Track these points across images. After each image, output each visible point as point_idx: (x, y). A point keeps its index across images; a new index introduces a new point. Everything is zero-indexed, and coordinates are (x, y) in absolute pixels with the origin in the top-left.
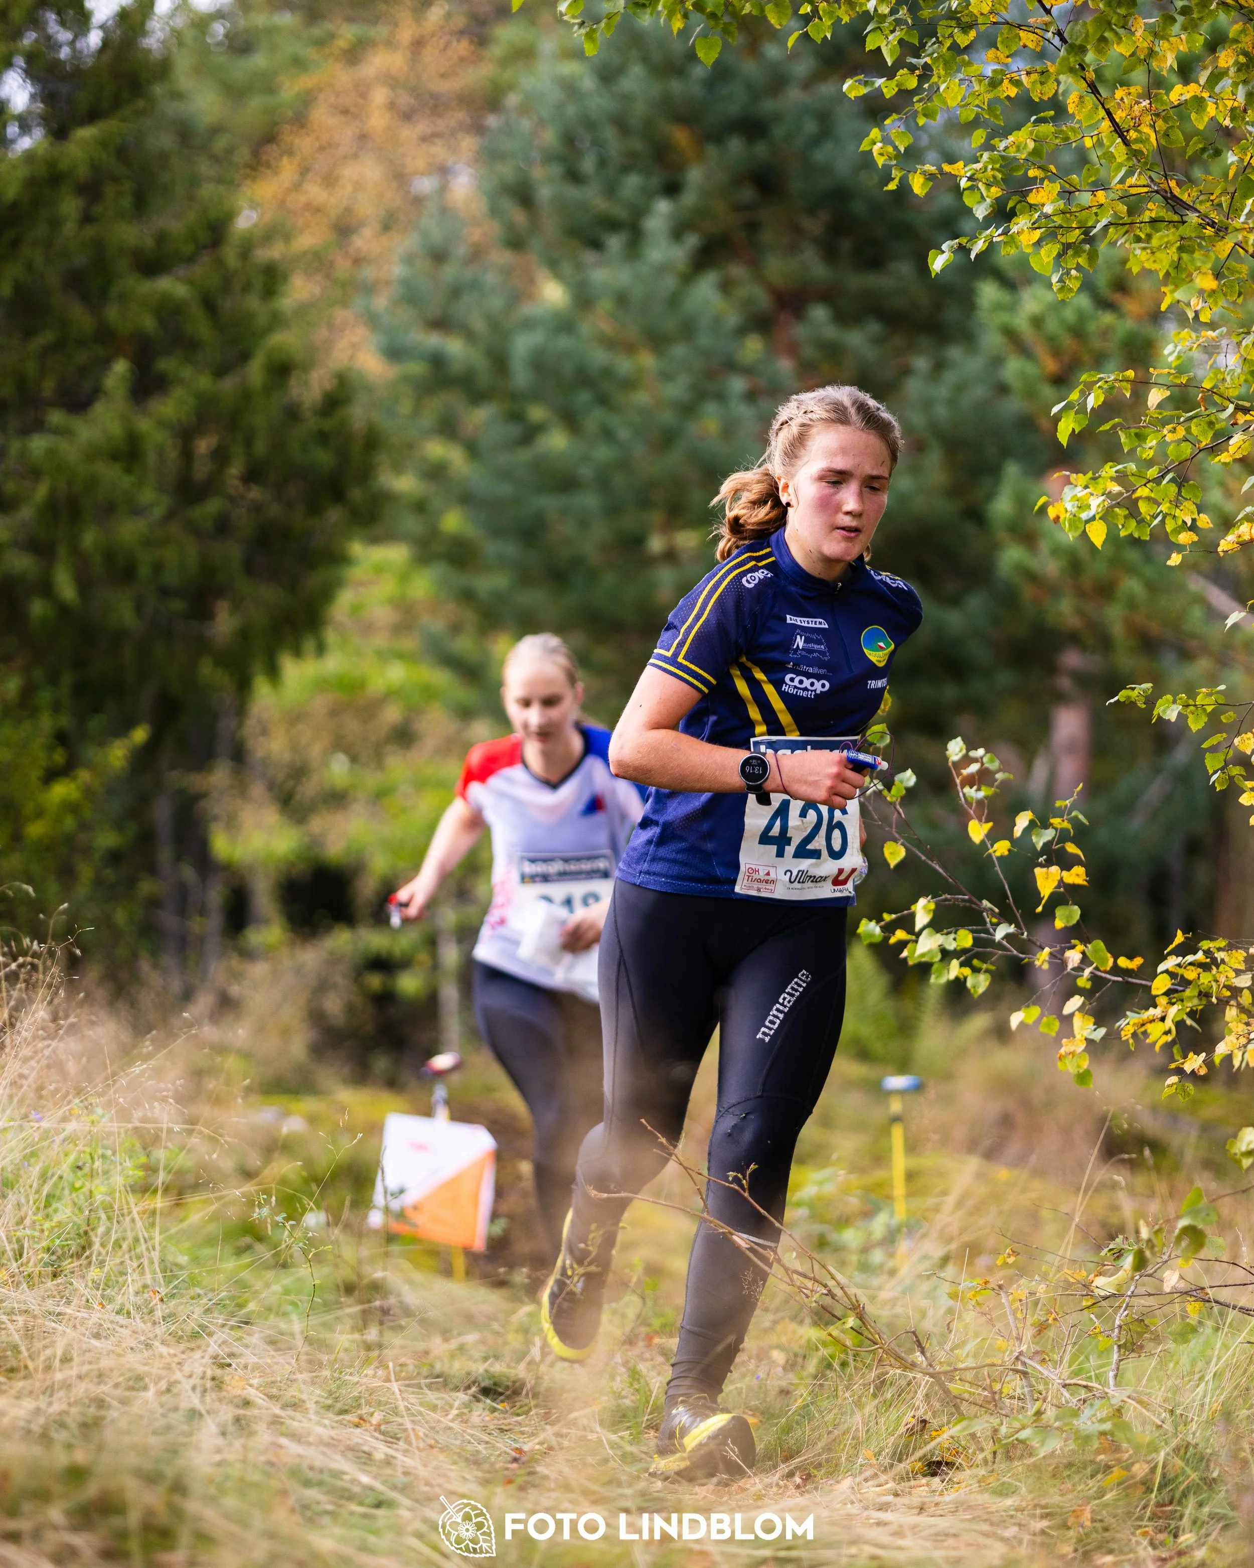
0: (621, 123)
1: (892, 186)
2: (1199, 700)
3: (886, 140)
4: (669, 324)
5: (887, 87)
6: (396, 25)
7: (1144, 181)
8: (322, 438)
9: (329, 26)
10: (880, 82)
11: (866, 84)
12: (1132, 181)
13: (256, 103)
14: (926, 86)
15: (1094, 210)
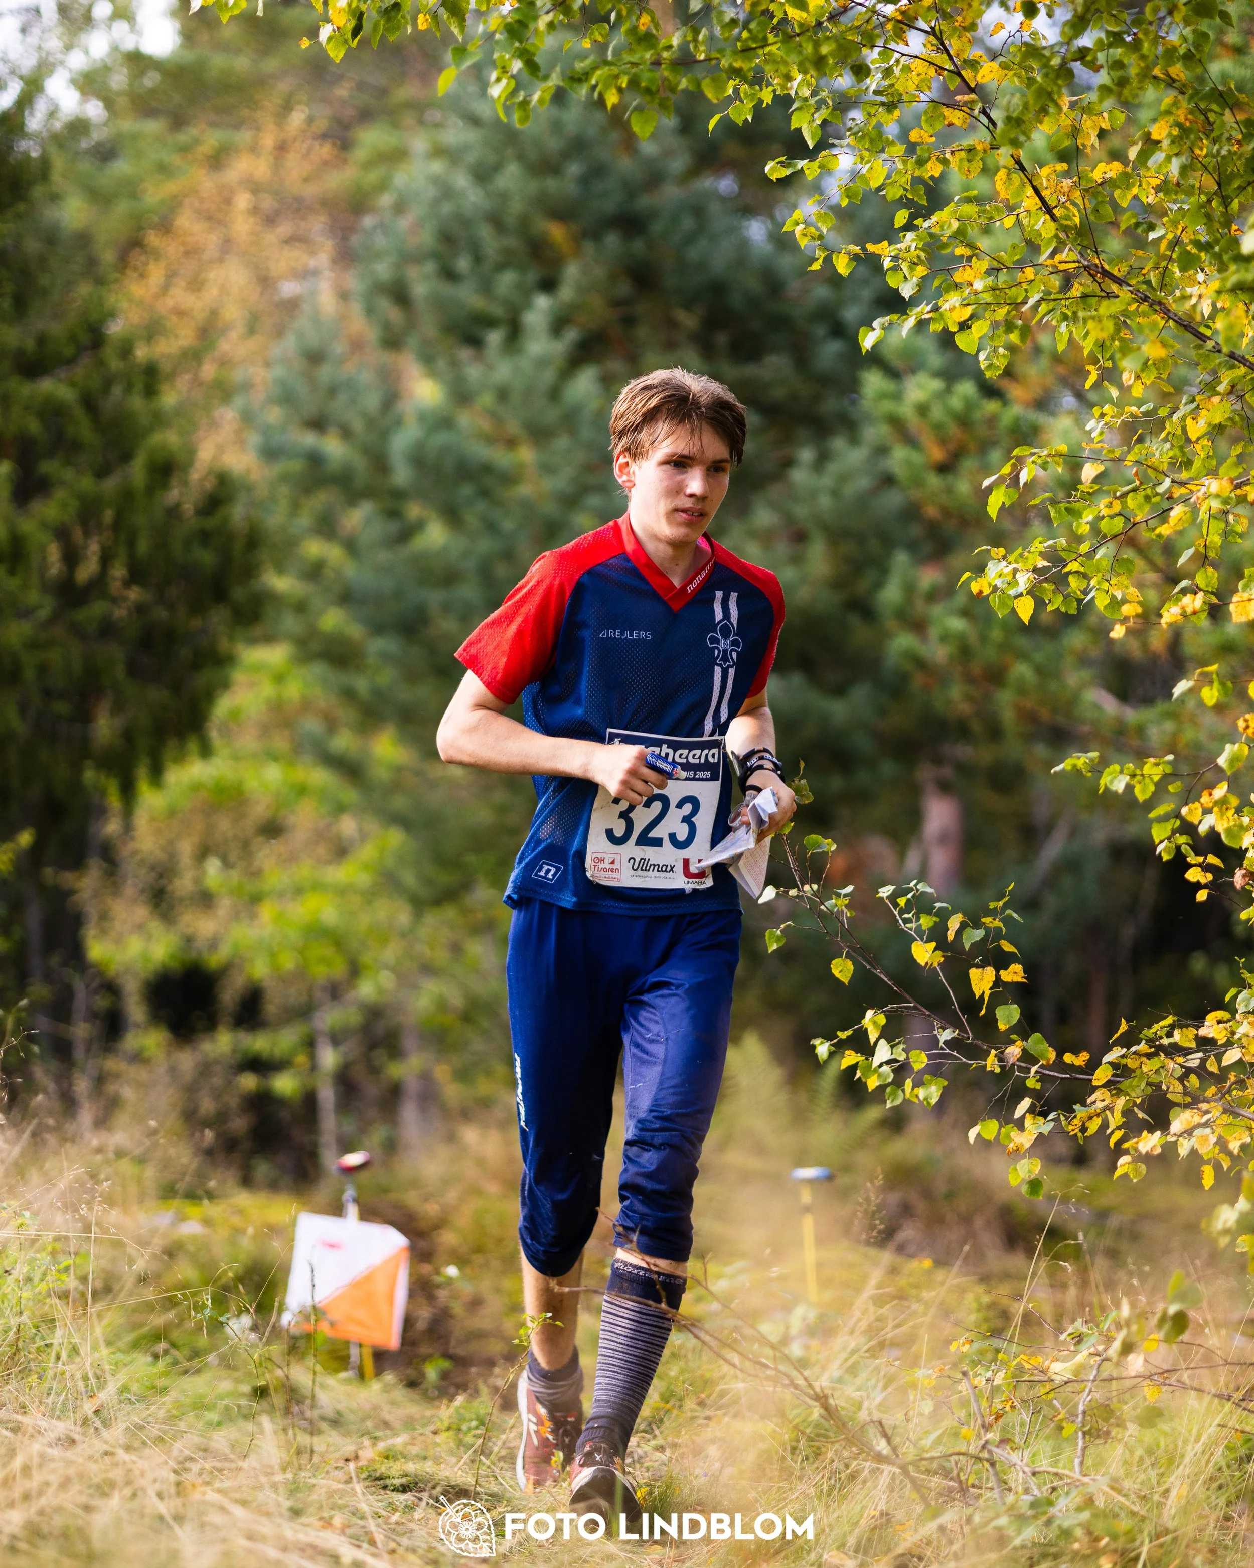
0: (496, 221)
1: (816, 266)
2: (1147, 769)
4: (551, 415)
6: (258, 129)
8: (205, 537)
9: (193, 132)
10: (802, 163)
11: (788, 165)
12: (1062, 256)
13: (122, 207)
15: (1025, 286)
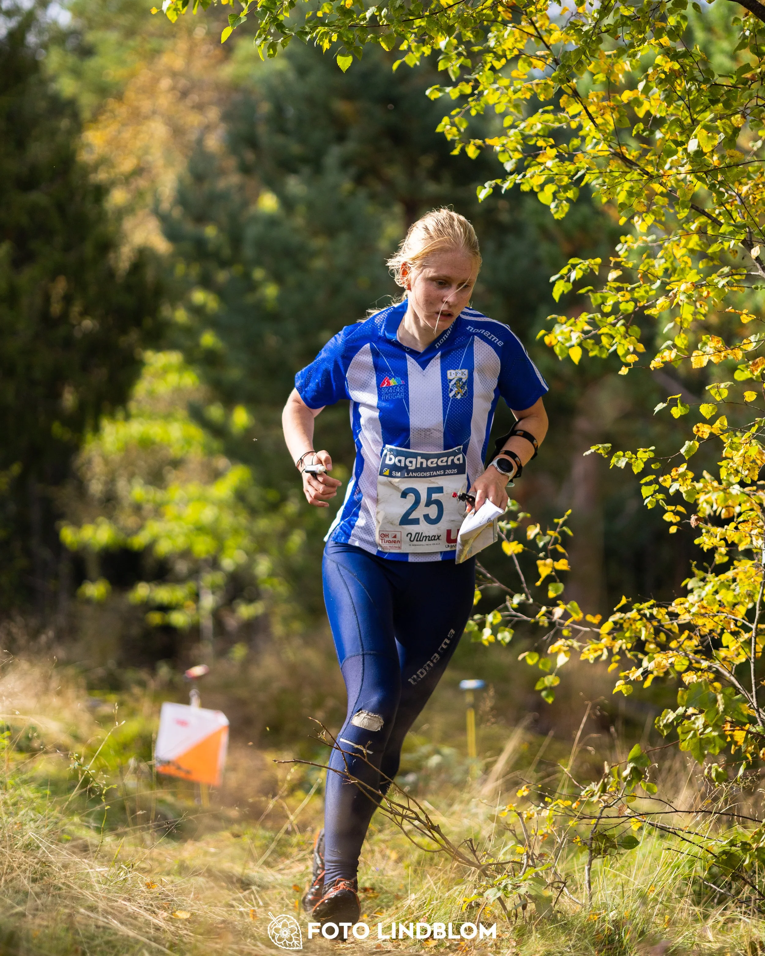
1: (456, 152)
2: (639, 455)
3: (453, 124)
5: (453, 93)
7: (606, 147)
10: (448, 89)
11: (439, 90)
12: (599, 147)
14: (476, 92)
